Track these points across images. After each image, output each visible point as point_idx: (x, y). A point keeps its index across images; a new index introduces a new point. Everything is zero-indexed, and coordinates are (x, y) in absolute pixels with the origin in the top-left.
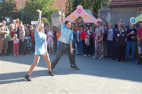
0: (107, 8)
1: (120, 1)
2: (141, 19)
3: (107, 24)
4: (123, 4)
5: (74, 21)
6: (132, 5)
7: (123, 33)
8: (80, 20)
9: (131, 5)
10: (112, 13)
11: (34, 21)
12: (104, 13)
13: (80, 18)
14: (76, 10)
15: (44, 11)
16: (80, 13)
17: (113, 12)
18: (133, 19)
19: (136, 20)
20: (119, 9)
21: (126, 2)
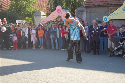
0: (83, 8)
1: (94, 2)
2: (112, 17)
3: (83, 22)
4: (97, 5)
5: (54, 20)
6: (105, 5)
7: (97, 30)
8: (60, 19)
9: (103, 5)
10: (87, 12)
11: (18, 20)
12: (80, 12)
13: (59, 17)
14: (56, 10)
15: (28, 10)
16: (60, 13)
17: (89, 12)
18: (105, 18)
19: (108, 18)
20: (94, 9)
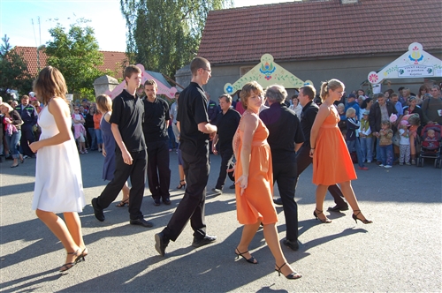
12: (186, 77)
18: (229, 87)
19: (233, 88)
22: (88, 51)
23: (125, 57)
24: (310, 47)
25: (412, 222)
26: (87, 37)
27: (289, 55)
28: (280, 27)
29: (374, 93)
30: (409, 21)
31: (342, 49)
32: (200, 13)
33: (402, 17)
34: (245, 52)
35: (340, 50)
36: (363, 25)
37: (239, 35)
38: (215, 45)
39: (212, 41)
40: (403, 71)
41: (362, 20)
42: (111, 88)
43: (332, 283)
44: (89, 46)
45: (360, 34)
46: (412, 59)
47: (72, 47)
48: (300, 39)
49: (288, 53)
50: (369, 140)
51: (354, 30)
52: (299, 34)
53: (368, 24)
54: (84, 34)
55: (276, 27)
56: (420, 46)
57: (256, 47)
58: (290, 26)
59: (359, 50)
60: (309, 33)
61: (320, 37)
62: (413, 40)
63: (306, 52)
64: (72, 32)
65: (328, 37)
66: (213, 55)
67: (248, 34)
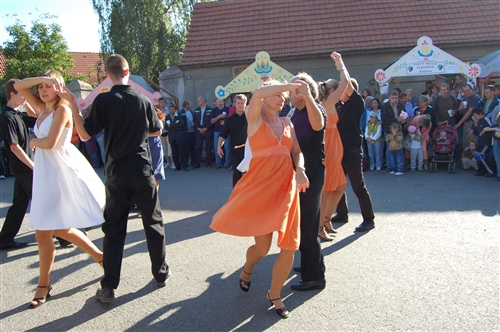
0: (176, 70)
1: (200, 56)
2: (235, 88)
3: (176, 101)
4: (205, 62)
6: (223, 62)
9: (220, 62)
10: (185, 79)
12: (171, 80)
17: (189, 78)
18: (221, 90)
19: (226, 91)
20: (200, 72)
21: (211, 58)
22: (55, 52)
23: (98, 59)
24: (311, 43)
25: (426, 233)
26: (53, 36)
27: (288, 52)
28: (277, 20)
29: (382, 92)
30: (417, 13)
31: (346, 45)
32: (184, 6)
33: (409, 9)
34: (238, 50)
35: (344, 45)
36: (368, 17)
37: (230, 30)
38: (203, 43)
39: (200, 38)
40: (411, 69)
41: (366, 12)
42: (84, 95)
43: (342, 306)
44: (55, 46)
45: (365, 28)
46: (421, 55)
47: (36, 48)
48: (299, 34)
49: (286, 51)
50: (377, 145)
51: (358, 23)
52: (298, 28)
53: (374, 17)
54: (50, 32)
55: (272, 21)
56: (429, 40)
57: (250, 44)
58: (287, 19)
59: (363, 46)
60: (309, 28)
61: (321, 32)
62: (422, 33)
63: (305, 49)
64: (34, 30)
65: (330, 31)
66: (201, 53)
67: (241, 29)
